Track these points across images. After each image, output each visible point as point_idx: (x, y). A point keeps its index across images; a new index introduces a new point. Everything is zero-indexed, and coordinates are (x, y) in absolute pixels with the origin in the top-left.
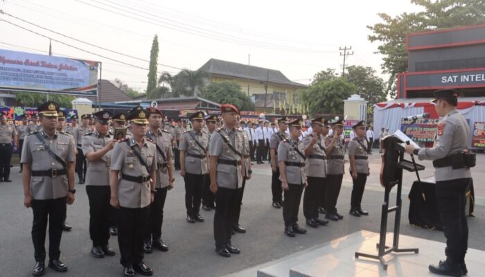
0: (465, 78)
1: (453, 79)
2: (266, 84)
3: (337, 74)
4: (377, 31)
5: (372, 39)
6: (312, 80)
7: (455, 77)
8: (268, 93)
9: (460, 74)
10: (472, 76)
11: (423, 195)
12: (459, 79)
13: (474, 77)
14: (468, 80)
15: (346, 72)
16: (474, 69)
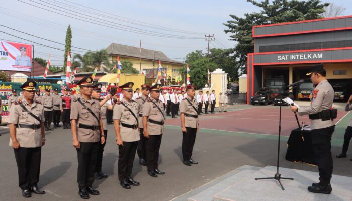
0: (293, 57)
1: (285, 57)
2: (154, 62)
3: (203, 54)
4: (230, 26)
5: (227, 31)
6: (185, 59)
7: (286, 56)
8: (155, 68)
9: (289, 54)
10: (298, 56)
11: (303, 138)
12: (289, 57)
13: (299, 56)
14: (295, 58)
15: (210, 53)
16: (298, 51)
